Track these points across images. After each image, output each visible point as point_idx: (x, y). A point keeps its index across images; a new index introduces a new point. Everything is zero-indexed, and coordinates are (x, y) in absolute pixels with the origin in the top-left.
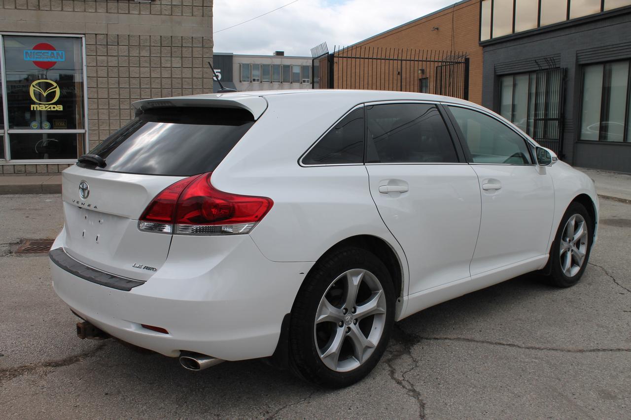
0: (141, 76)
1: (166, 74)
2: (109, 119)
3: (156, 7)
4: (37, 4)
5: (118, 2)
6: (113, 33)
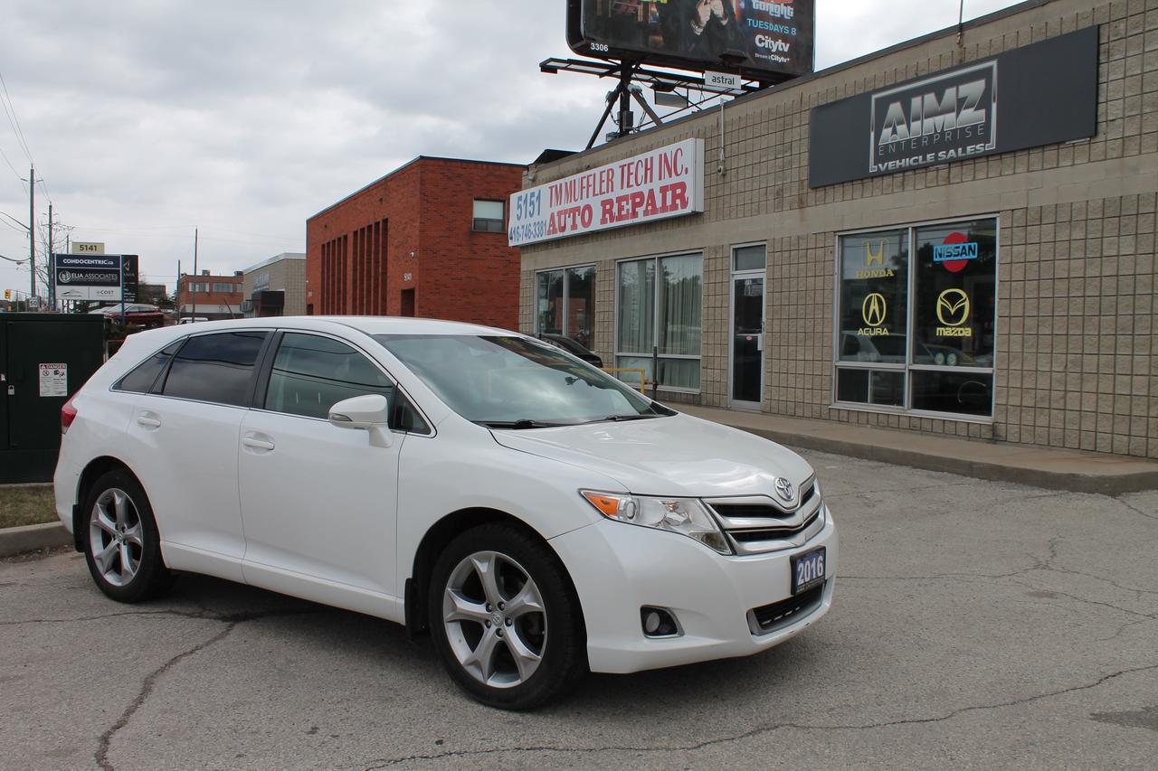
0: (1072, 276)
1: (1109, 269)
2: (1023, 352)
3: (1098, 147)
4: (946, 175)
5: (1043, 151)
6: (1034, 204)
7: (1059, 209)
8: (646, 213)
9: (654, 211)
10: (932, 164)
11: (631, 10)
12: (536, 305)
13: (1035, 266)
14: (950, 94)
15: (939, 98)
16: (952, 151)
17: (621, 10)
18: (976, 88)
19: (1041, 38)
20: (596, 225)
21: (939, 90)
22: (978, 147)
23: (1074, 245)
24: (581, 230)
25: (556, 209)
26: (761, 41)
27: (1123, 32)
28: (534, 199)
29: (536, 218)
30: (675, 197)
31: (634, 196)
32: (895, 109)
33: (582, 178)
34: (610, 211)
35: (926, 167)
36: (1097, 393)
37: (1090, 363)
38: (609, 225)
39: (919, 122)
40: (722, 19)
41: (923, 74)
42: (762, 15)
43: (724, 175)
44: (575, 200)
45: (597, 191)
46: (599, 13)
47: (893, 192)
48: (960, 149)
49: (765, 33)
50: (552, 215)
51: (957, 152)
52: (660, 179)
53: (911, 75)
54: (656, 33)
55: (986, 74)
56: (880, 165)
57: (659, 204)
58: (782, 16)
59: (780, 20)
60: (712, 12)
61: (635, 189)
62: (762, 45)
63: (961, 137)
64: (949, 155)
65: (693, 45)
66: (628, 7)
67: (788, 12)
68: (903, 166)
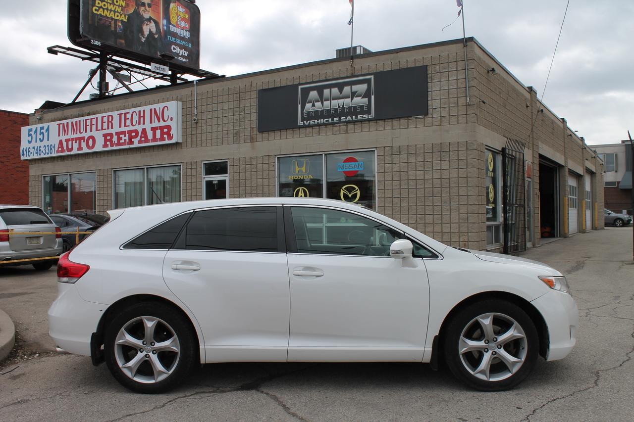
0: (417, 178)
3: (428, 120)
4: (346, 129)
5: (400, 120)
6: (396, 145)
7: (409, 147)
8: (140, 142)
9: (147, 140)
10: (337, 123)
11: (108, 23)
12: (43, 197)
13: (398, 174)
14: (347, 89)
15: (341, 91)
16: (349, 117)
17: (102, 22)
18: (363, 87)
19: (397, 68)
20: (99, 147)
21: (341, 87)
22: (364, 116)
23: (418, 164)
24: (85, 150)
25: (63, 138)
26: (175, 49)
27: (438, 70)
28: (44, 131)
29: (45, 142)
30: (162, 133)
31: (130, 132)
32: (313, 94)
33: (86, 120)
34: (111, 141)
35: (333, 124)
36: (433, 232)
37: (429, 218)
38: (110, 148)
39: (329, 102)
40: (155, 34)
41: (330, 78)
42: (175, 35)
43: (197, 123)
44: (80, 133)
45: (99, 127)
46: (90, 22)
47: (313, 136)
48: (354, 117)
49: (176, 44)
50: (61, 142)
51: (352, 118)
52: (151, 122)
53: (323, 78)
54: (121, 38)
55: (368, 81)
56: (305, 122)
57: (150, 136)
58: (185, 36)
59: (183, 39)
60: (150, 30)
61: (131, 128)
62: (174, 51)
63: (354, 111)
64: (348, 119)
65: (141, 47)
66: (106, 21)
67: (187, 35)
68: (320, 123)
